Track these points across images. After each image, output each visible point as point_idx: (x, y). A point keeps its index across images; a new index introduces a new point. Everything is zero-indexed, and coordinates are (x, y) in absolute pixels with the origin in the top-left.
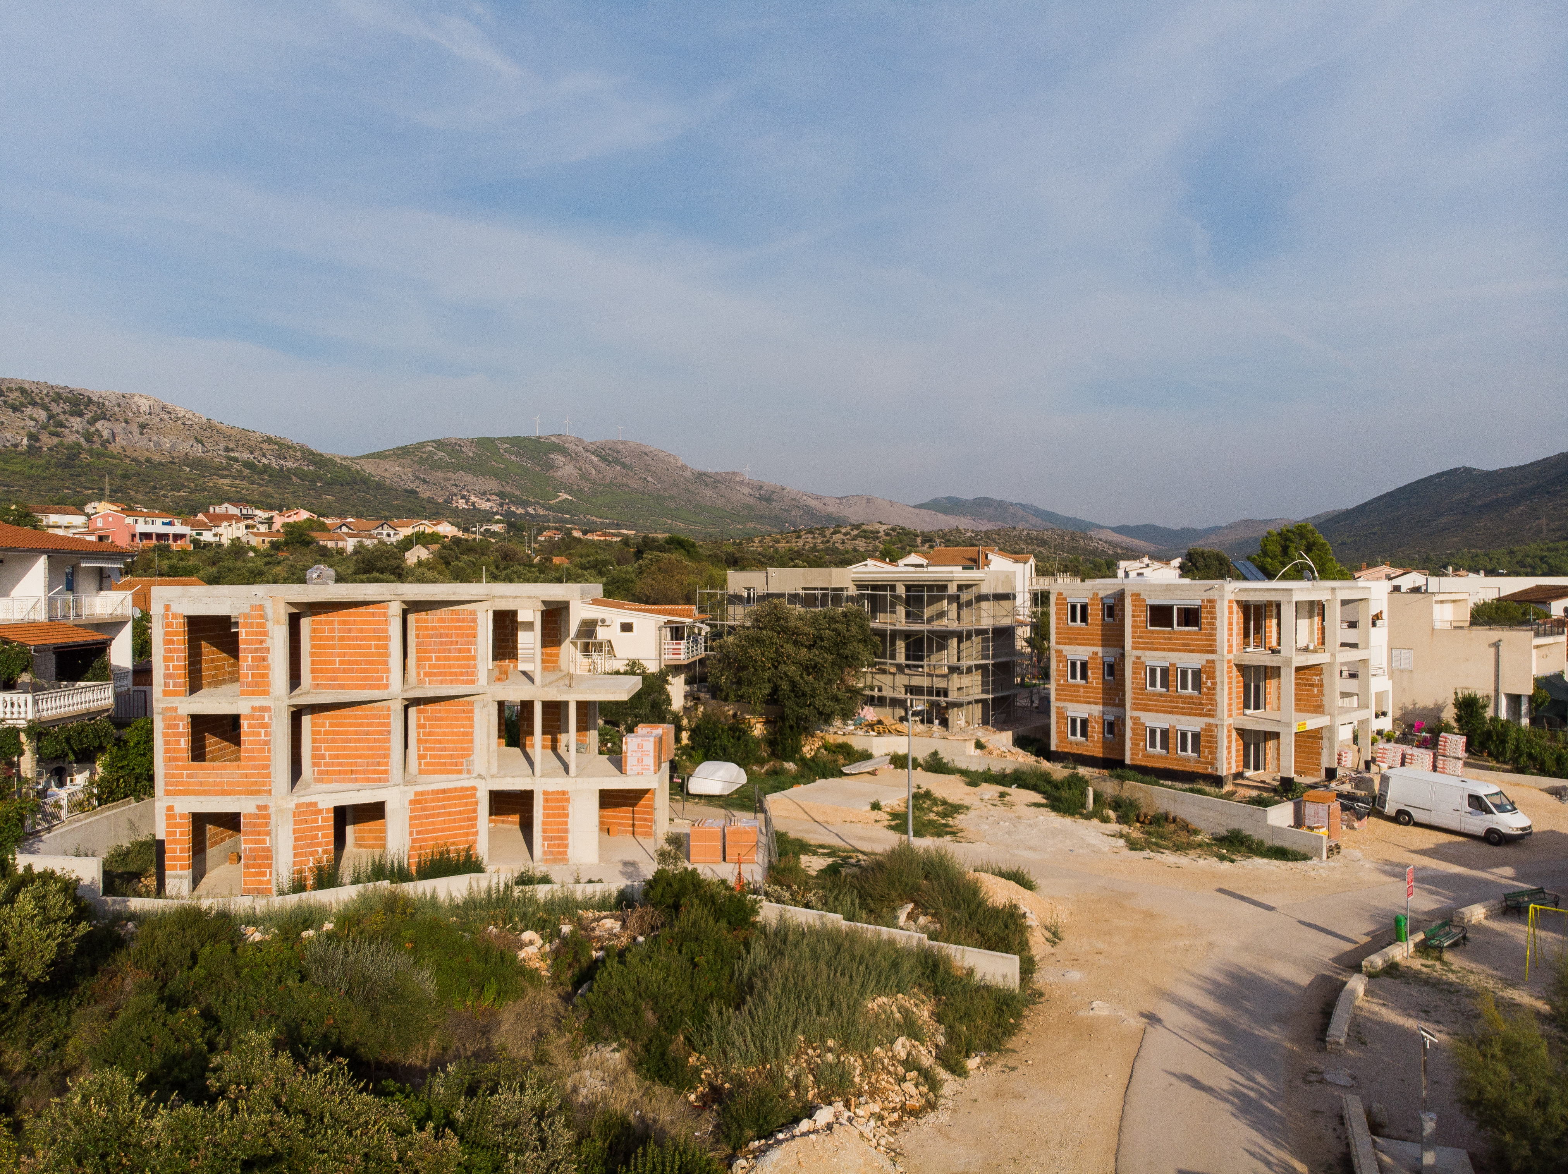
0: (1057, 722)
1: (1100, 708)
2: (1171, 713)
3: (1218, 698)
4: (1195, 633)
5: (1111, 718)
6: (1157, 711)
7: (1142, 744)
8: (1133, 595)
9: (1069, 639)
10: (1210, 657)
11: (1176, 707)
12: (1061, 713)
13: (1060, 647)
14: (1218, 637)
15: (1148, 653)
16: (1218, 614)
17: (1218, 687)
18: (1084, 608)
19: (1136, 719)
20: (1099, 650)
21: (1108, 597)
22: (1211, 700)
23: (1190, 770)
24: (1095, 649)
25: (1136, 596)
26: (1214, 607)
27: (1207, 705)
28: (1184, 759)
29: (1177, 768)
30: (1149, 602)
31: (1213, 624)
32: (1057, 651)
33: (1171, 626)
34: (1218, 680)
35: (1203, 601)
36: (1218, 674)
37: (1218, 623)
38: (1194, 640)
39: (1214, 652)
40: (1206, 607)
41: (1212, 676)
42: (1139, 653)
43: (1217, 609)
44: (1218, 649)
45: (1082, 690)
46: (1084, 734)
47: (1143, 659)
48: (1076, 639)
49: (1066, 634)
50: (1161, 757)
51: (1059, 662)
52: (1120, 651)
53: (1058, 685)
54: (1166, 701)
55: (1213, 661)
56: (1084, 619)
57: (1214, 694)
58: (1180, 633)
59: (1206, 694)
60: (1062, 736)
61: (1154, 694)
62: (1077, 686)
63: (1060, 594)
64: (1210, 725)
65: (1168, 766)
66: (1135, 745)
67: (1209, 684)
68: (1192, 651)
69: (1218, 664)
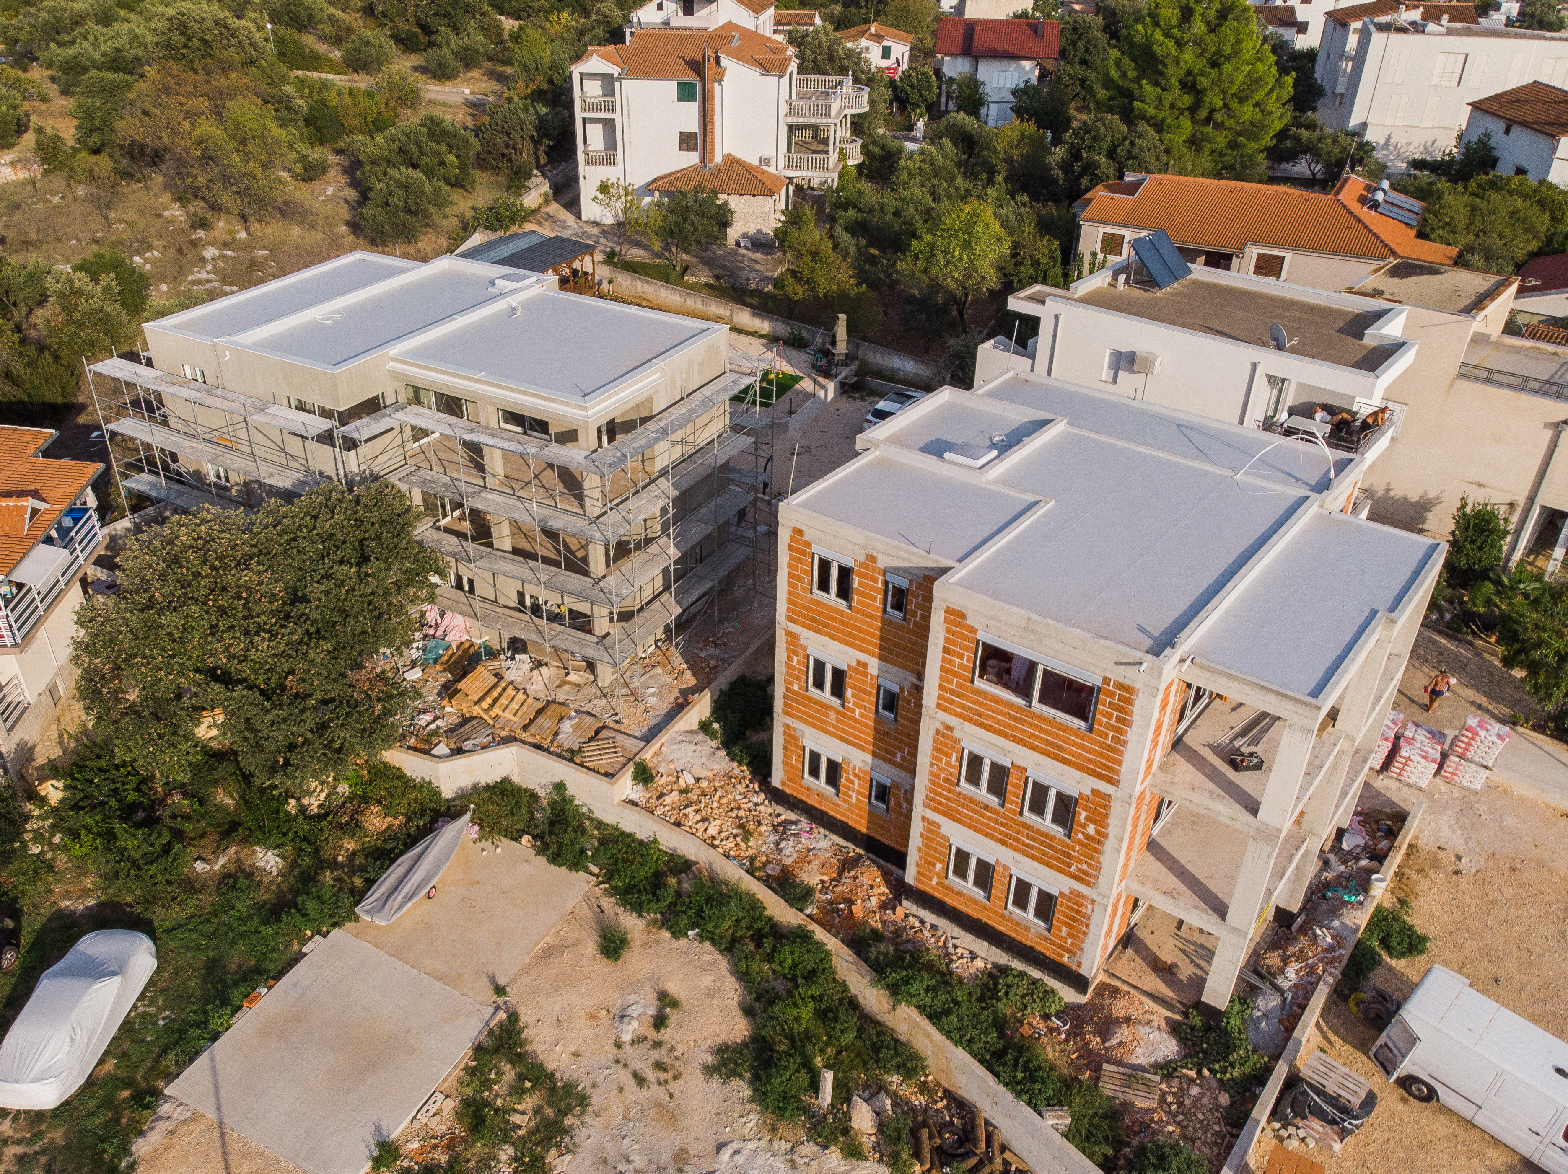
0: (785, 748)
1: (869, 758)
2: (1003, 843)
3: (1105, 859)
4: (1076, 732)
5: (886, 782)
6: (975, 829)
7: (939, 866)
9: (814, 620)
10: (1104, 787)
11: (1016, 840)
12: (791, 737)
13: (795, 628)
14: (1127, 759)
15: (969, 727)
16: (1136, 718)
17: (1109, 845)
18: (845, 573)
19: (932, 828)
20: (874, 665)
21: (896, 571)
22: (1091, 858)
24: (864, 657)
25: (955, 616)
26: (1130, 702)
27: (1080, 861)
28: (1016, 922)
29: (1002, 929)
30: (982, 636)
31: (1121, 732)
32: (788, 633)
33: (1026, 696)
34: (1112, 831)
35: (1106, 680)
36: (1111, 822)
37: (1132, 735)
38: (1074, 744)
39: (1113, 782)
40: (1111, 695)
41: (1100, 816)
42: (951, 720)
43: (1136, 708)
44: (1123, 779)
45: (833, 715)
46: (833, 783)
47: (957, 734)
48: (826, 625)
49: (810, 610)
50: (971, 899)
51: (791, 653)
52: (911, 678)
53: (788, 690)
54: (996, 821)
55: (1108, 797)
56: (844, 592)
57: (1098, 852)
58: (1043, 719)
59: (1080, 843)
60: (793, 775)
61: (974, 800)
62: (826, 707)
63: (798, 532)
64: (1080, 895)
65: (985, 920)
66: (926, 862)
67: (1091, 830)
68: (1065, 762)
69: (1116, 808)
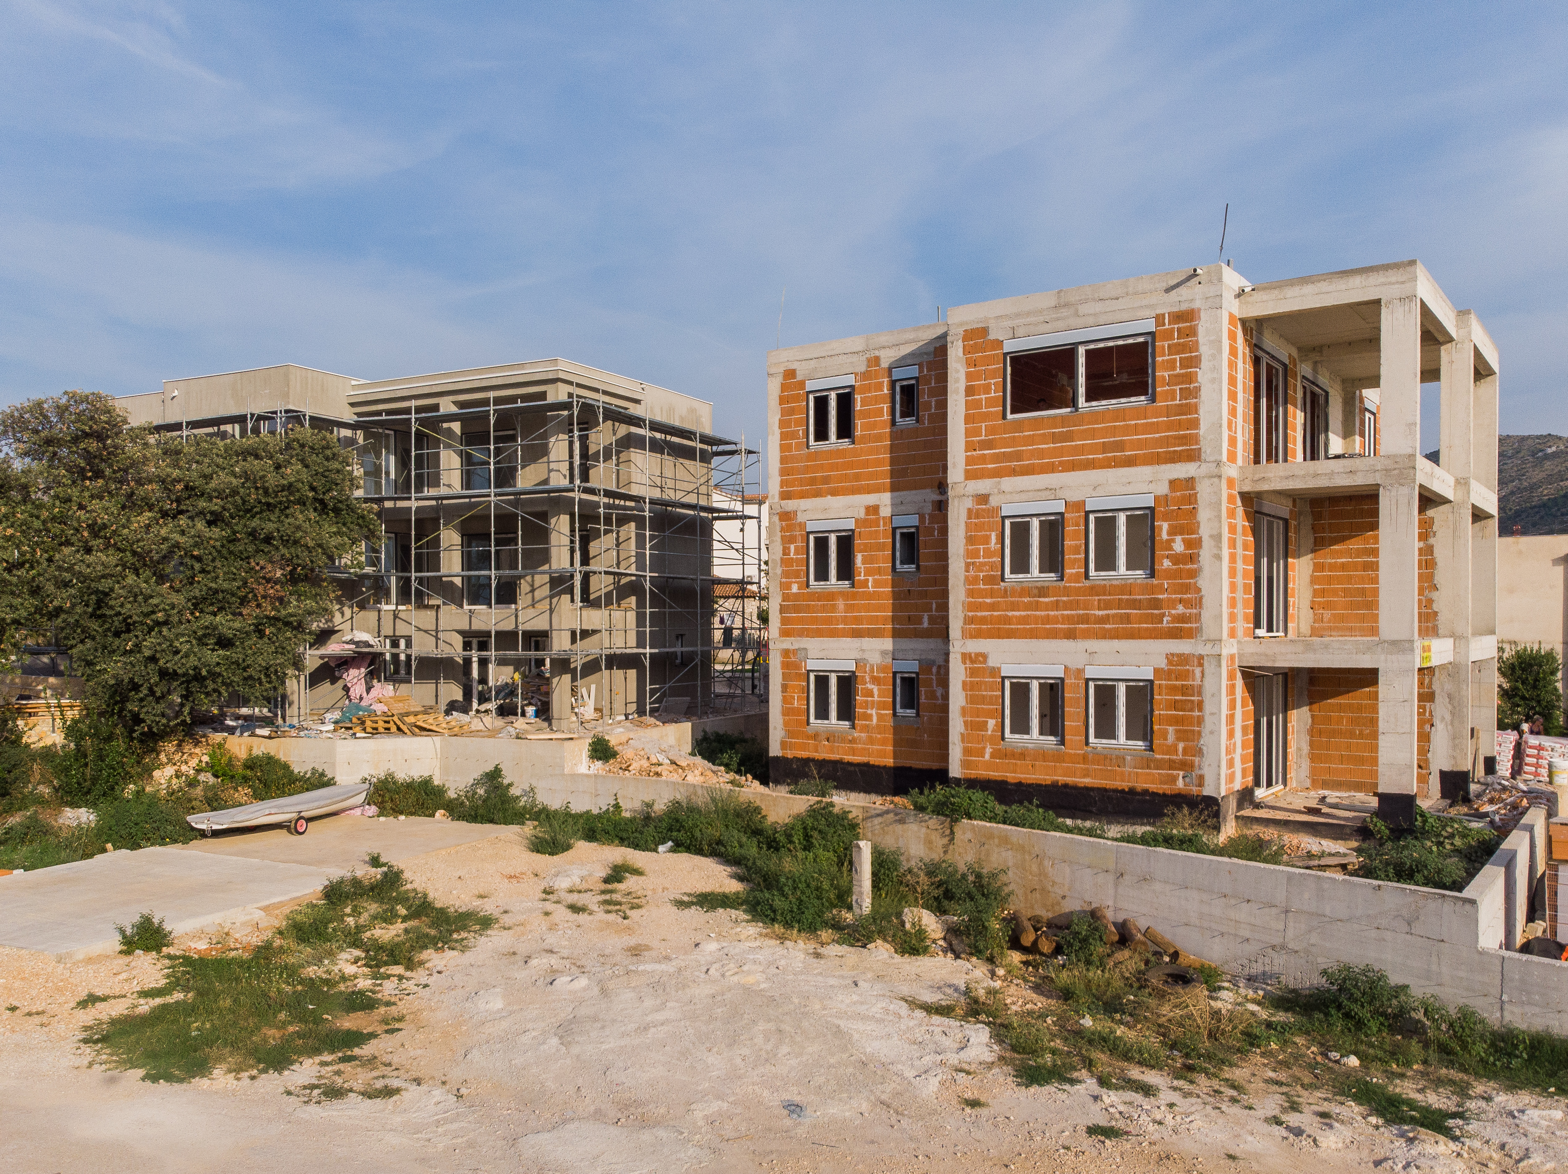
0: (784, 688)
1: (887, 644)
2: (1070, 635)
3: (1204, 582)
4: (1137, 413)
5: (911, 666)
6: (1032, 635)
7: (992, 723)
8: (969, 335)
9: (813, 481)
10: (1182, 470)
11: (1085, 619)
12: (792, 666)
13: (790, 505)
14: (1205, 416)
15: (1008, 483)
16: (1204, 350)
17: (1205, 554)
18: (845, 401)
19: (976, 660)
20: (884, 501)
21: (901, 363)
22: (1186, 589)
23: (1124, 785)
24: (871, 499)
25: (975, 339)
26: (1192, 332)
27: (1172, 604)
28: (1104, 758)
29: (1087, 781)
30: (1010, 346)
31: (1190, 378)
32: (783, 515)
33: (1074, 403)
34: (1205, 531)
35: (1159, 319)
36: (1204, 515)
37: (1203, 375)
38: (1136, 430)
39: (1193, 456)
40: (1168, 335)
41: (1186, 525)
42: (983, 487)
43: (1202, 337)
45: (841, 604)
46: (847, 712)
47: (994, 502)
48: (826, 480)
49: (807, 469)
50: (1042, 755)
51: (787, 541)
52: (934, 492)
53: (786, 597)
54: (1056, 606)
55: (1190, 482)
56: (846, 428)
57: (1194, 574)
58: (1095, 417)
59: (1170, 575)
60: (796, 726)
61: (1025, 591)
62: (831, 596)
63: (791, 376)
64: (1183, 659)
65: (1062, 779)
66: (975, 727)
67: (1178, 546)
68: (1130, 462)
69: (1204, 490)
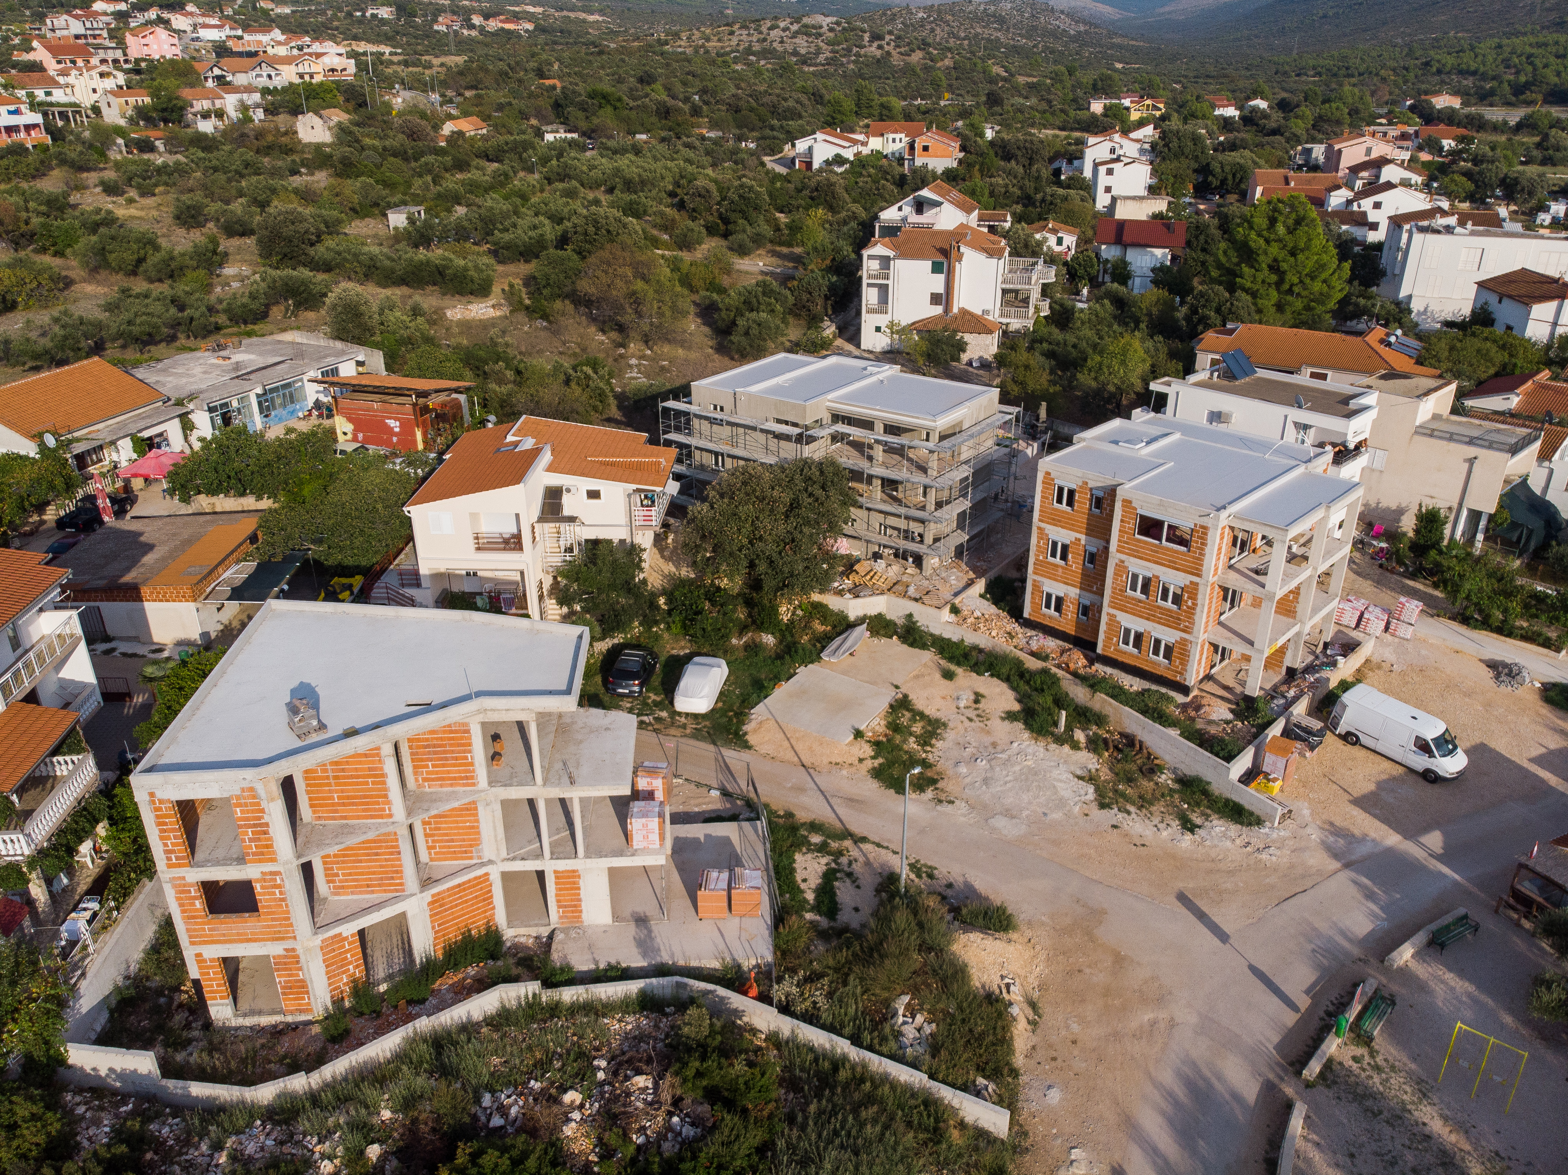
0: (1032, 593)
1: (1078, 591)
2: (1148, 619)
3: (1196, 618)
4: (1182, 553)
5: (1087, 603)
6: (1134, 614)
7: (1115, 639)
8: (1124, 501)
9: (1053, 519)
10: (1195, 579)
11: (1153, 616)
12: (1037, 587)
13: (1043, 525)
14: (1205, 563)
15: (1132, 559)
16: (1209, 542)
17: (1198, 609)
18: (1071, 493)
19: (1112, 617)
20: (1083, 538)
21: (1097, 488)
22: (1190, 618)
23: (1160, 673)
24: (1078, 536)
25: (1127, 503)
26: (1206, 534)
27: (1185, 621)
28: (1154, 663)
29: (1146, 668)
30: (1139, 511)
31: (1203, 550)
32: (1039, 528)
33: (1160, 539)
34: (1199, 602)
35: (1195, 526)
36: (1200, 596)
37: (1207, 550)
38: (1181, 559)
39: (1199, 576)
40: (1198, 532)
41: (1193, 596)
42: (1123, 557)
43: (1209, 537)
44: (1204, 573)
45: (1060, 570)
46: (1058, 610)
47: (1126, 564)
48: (1060, 521)
49: (1051, 513)
50: (1131, 655)
51: (1040, 538)
52: (1104, 544)
53: (1037, 559)
54: (1144, 608)
55: (1197, 584)
56: (1070, 503)
57: (1193, 614)
58: (1168, 549)
59: (1185, 612)
60: (1036, 608)
61: (1134, 599)
62: (1057, 566)
63: (1048, 473)
64: (1185, 640)
65: (1138, 665)
66: (1108, 639)
67: (1190, 603)
68: (1177, 569)
69: (1201, 588)
